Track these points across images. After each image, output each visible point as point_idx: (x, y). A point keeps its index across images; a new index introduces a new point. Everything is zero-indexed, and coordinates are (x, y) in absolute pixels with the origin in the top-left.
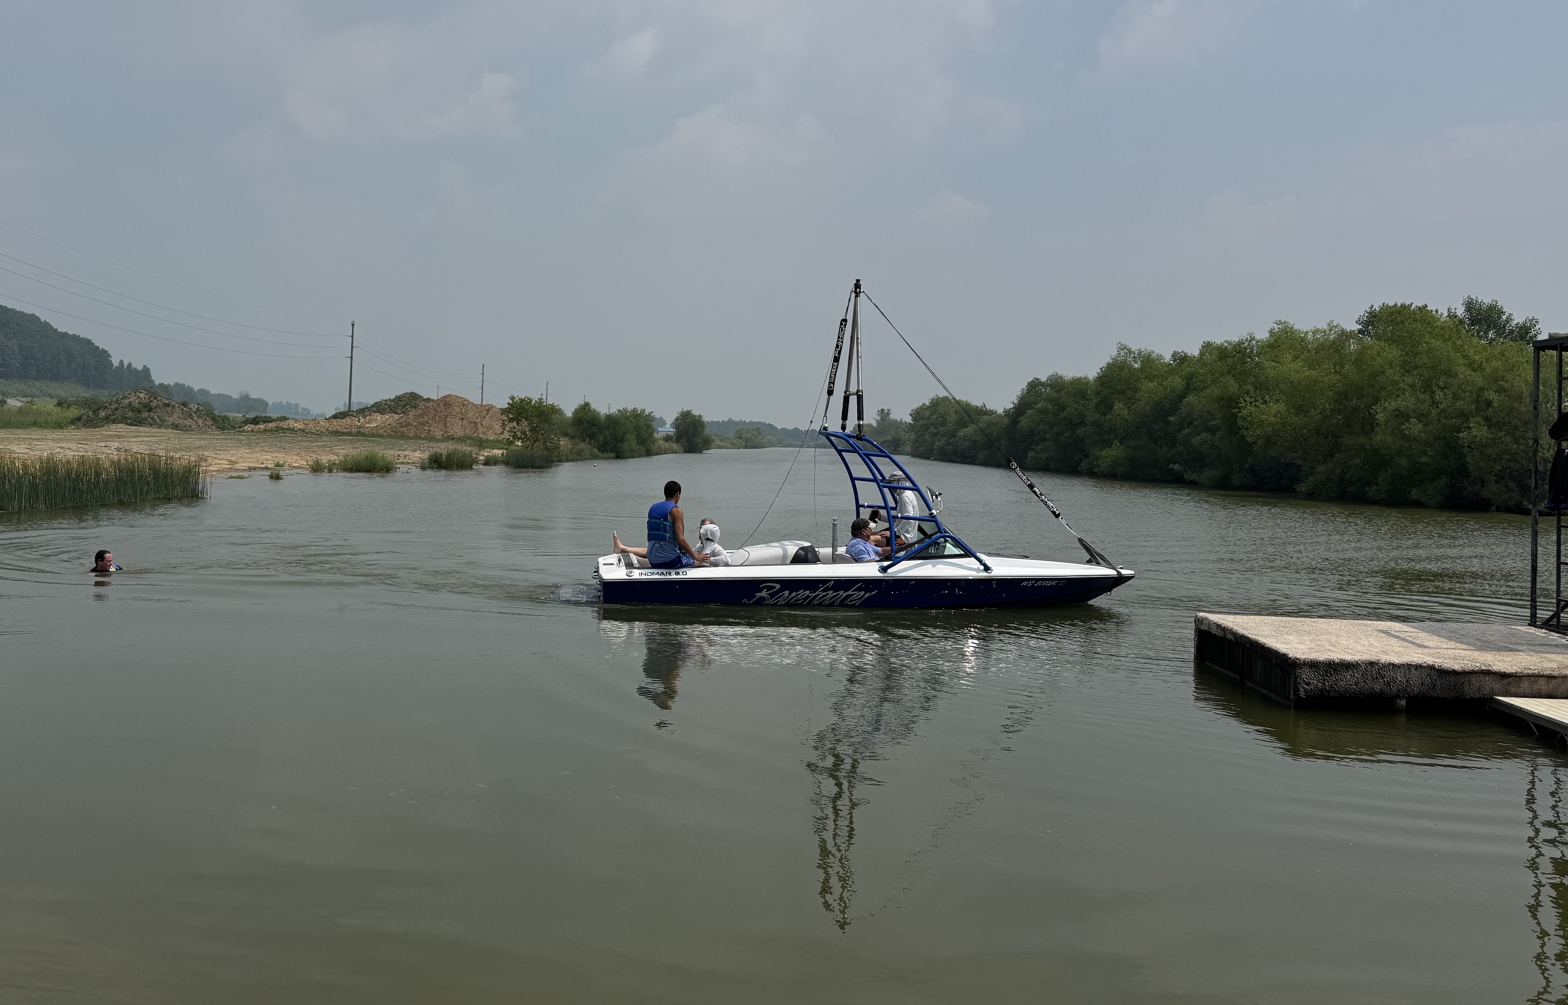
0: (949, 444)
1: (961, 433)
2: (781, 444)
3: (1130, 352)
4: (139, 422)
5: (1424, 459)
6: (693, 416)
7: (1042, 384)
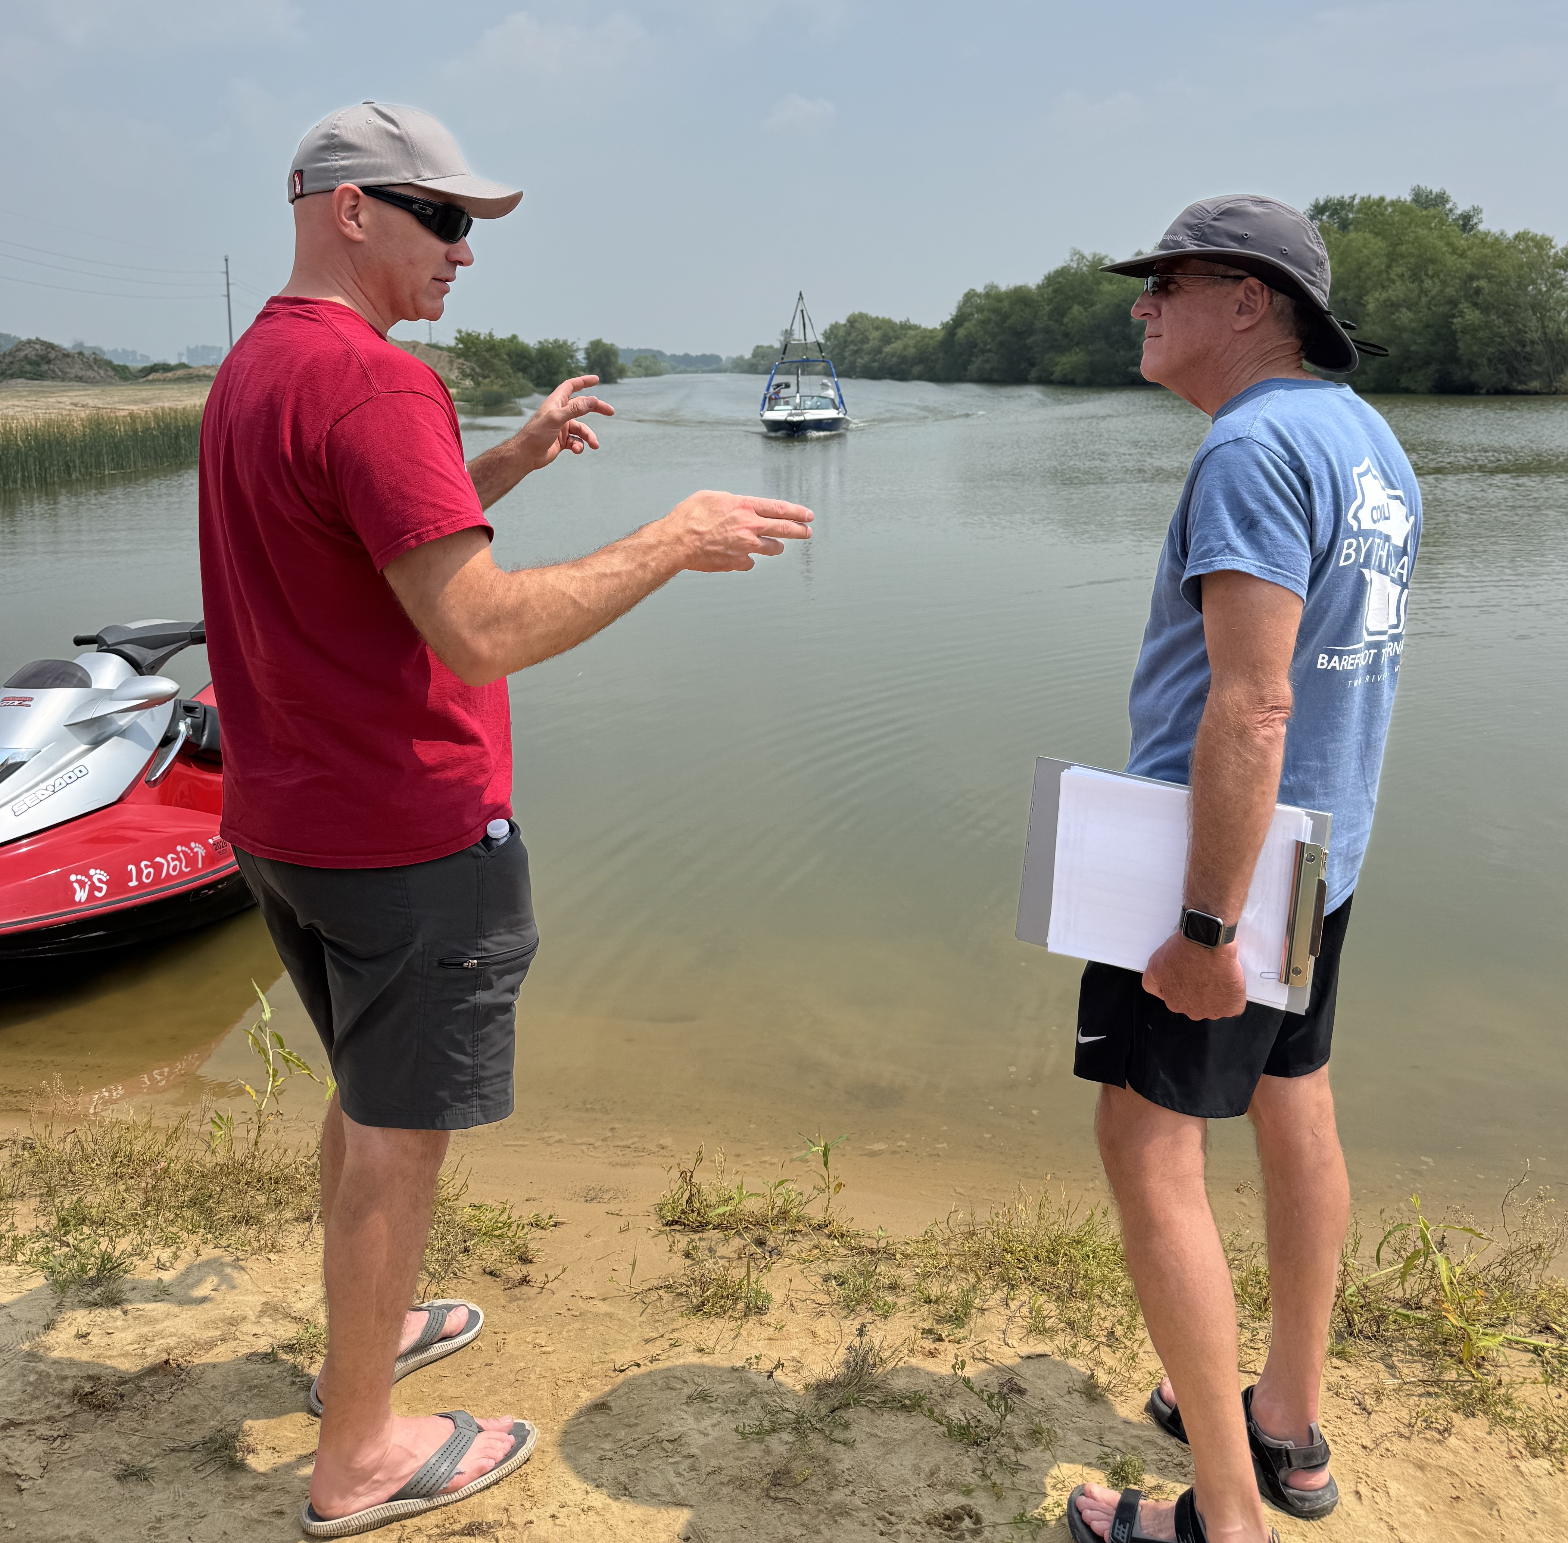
0: (874, 361)
1: (887, 349)
2: (674, 371)
3: (1083, 258)
4: (39, 376)
5: (1413, 348)
6: (604, 345)
7: (979, 296)
